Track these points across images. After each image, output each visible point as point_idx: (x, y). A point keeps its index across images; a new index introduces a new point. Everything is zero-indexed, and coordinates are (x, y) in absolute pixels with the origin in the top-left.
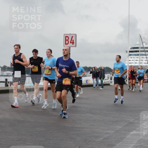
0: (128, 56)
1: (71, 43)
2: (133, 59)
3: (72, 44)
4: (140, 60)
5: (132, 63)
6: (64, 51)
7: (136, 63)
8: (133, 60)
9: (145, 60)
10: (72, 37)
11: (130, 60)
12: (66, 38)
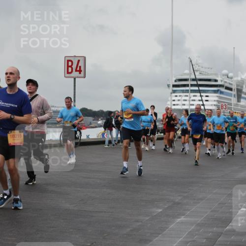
0: (171, 93)
1: (76, 71)
2: (179, 98)
3: (78, 72)
4: (191, 99)
5: (177, 105)
6: (8, 75)
7: (184, 105)
8: (179, 100)
9: (199, 100)
10: (79, 61)
11: (174, 100)
12: (69, 63)
